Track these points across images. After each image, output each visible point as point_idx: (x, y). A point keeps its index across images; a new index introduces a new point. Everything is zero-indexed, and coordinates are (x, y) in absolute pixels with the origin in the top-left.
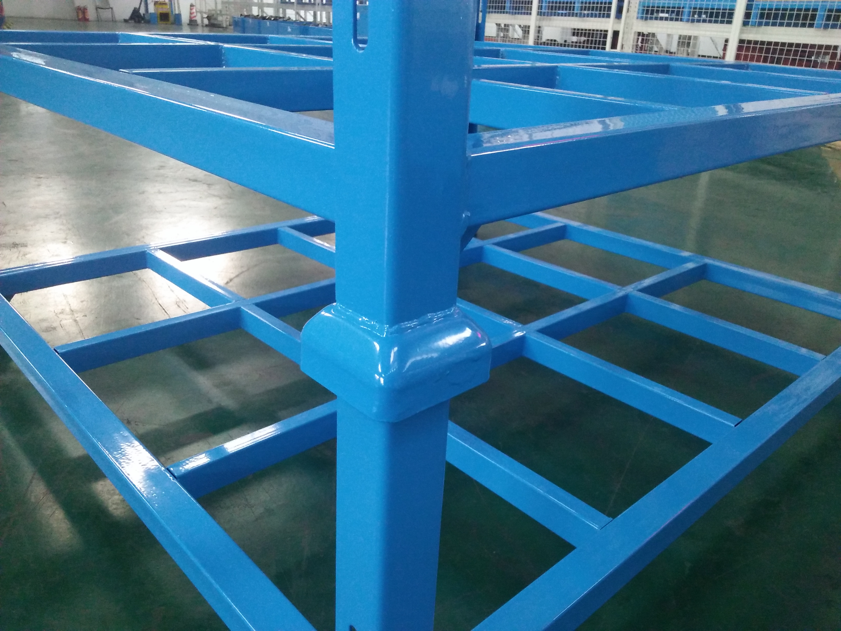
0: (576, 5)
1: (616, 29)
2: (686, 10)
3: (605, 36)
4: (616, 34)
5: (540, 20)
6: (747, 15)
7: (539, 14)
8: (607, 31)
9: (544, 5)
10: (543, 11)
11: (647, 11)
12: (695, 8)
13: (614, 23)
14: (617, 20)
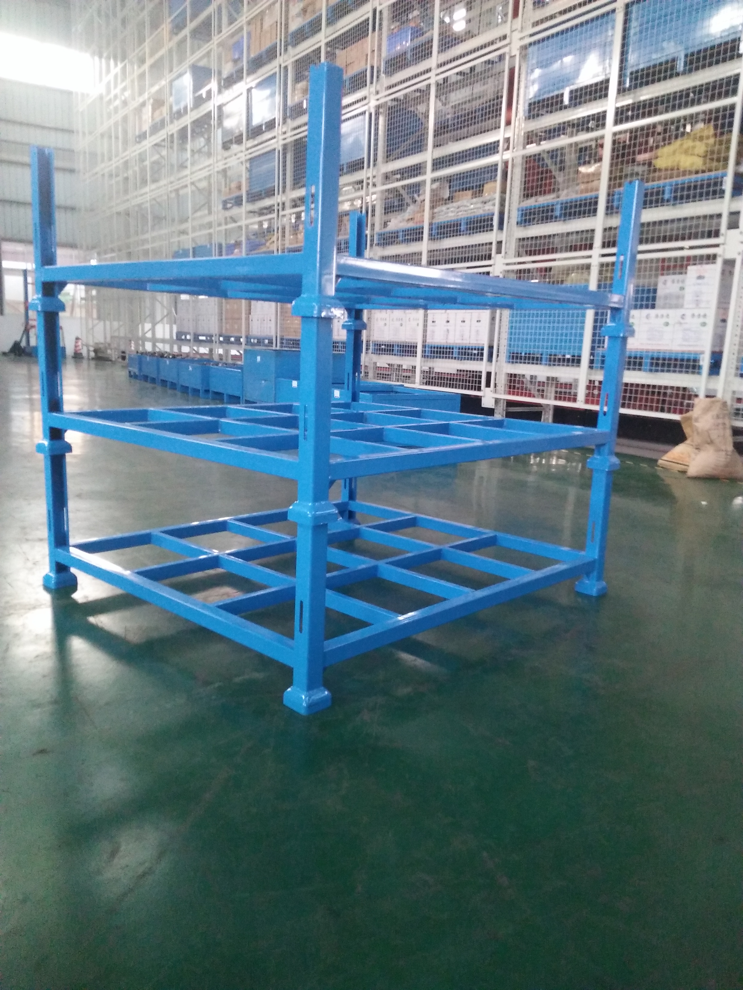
0: (454, 350)
1: (489, 370)
2: (544, 356)
3: (480, 377)
4: (489, 374)
5: (424, 362)
6: (592, 362)
7: (424, 356)
8: (481, 372)
9: (427, 349)
10: (426, 354)
11: (513, 356)
12: (550, 355)
13: (486, 366)
14: (489, 363)
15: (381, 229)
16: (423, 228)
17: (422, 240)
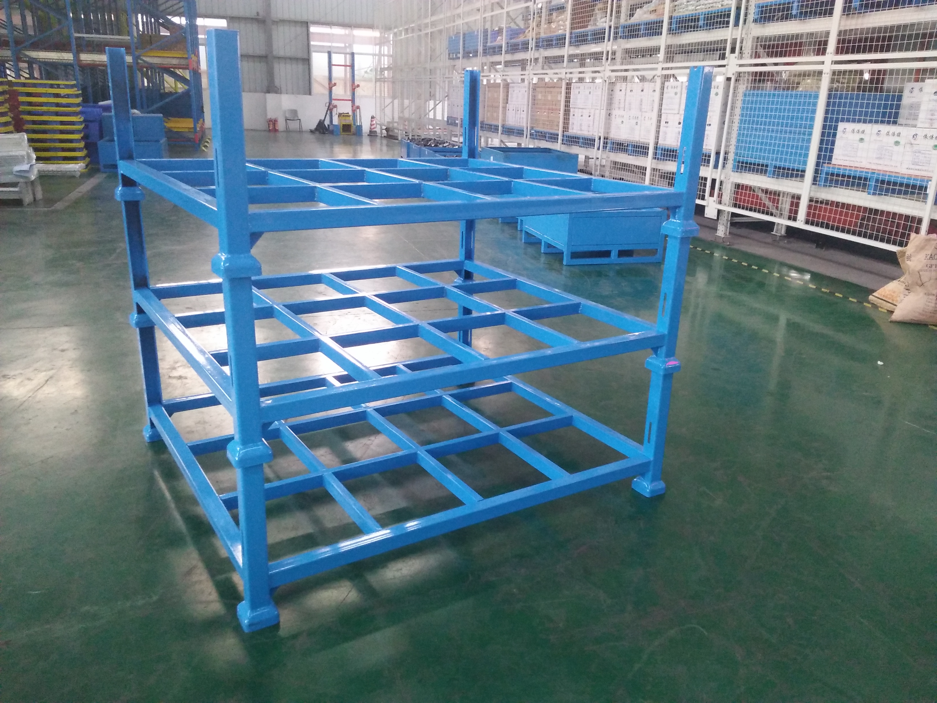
1: (714, 177)
2: (769, 168)
3: (705, 184)
4: (714, 182)
5: (655, 163)
6: (815, 178)
7: (655, 158)
8: (706, 178)
9: (659, 151)
10: (658, 156)
11: (741, 165)
12: (775, 168)
13: (712, 172)
14: (715, 170)
15: (626, 20)
16: (663, 21)
17: (661, 34)
